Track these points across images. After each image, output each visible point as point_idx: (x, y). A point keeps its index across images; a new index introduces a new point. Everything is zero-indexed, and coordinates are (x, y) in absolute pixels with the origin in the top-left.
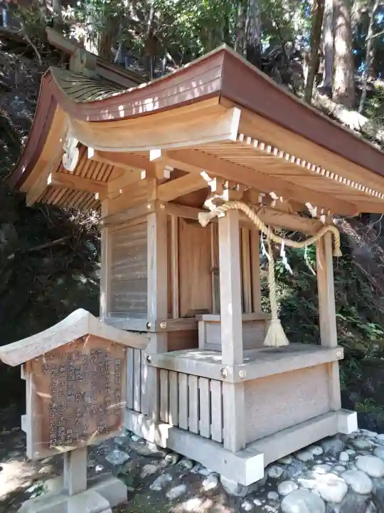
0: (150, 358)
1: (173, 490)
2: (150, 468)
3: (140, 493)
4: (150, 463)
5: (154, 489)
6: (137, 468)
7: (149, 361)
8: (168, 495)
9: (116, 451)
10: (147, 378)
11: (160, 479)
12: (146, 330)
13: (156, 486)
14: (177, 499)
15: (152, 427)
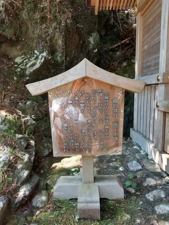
0: (158, 104)
1: (161, 206)
2: (151, 182)
3: (137, 196)
4: (153, 178)
5: (148, 198)
6: (143, 178)
7: (157, 106)
8: (156, 208)
9: (135, 162)
10: (157, 119)
11: (155, 192)
12: (157, 82)
13: (150, 196)
14: (162, 215)
15: (158, 153)
